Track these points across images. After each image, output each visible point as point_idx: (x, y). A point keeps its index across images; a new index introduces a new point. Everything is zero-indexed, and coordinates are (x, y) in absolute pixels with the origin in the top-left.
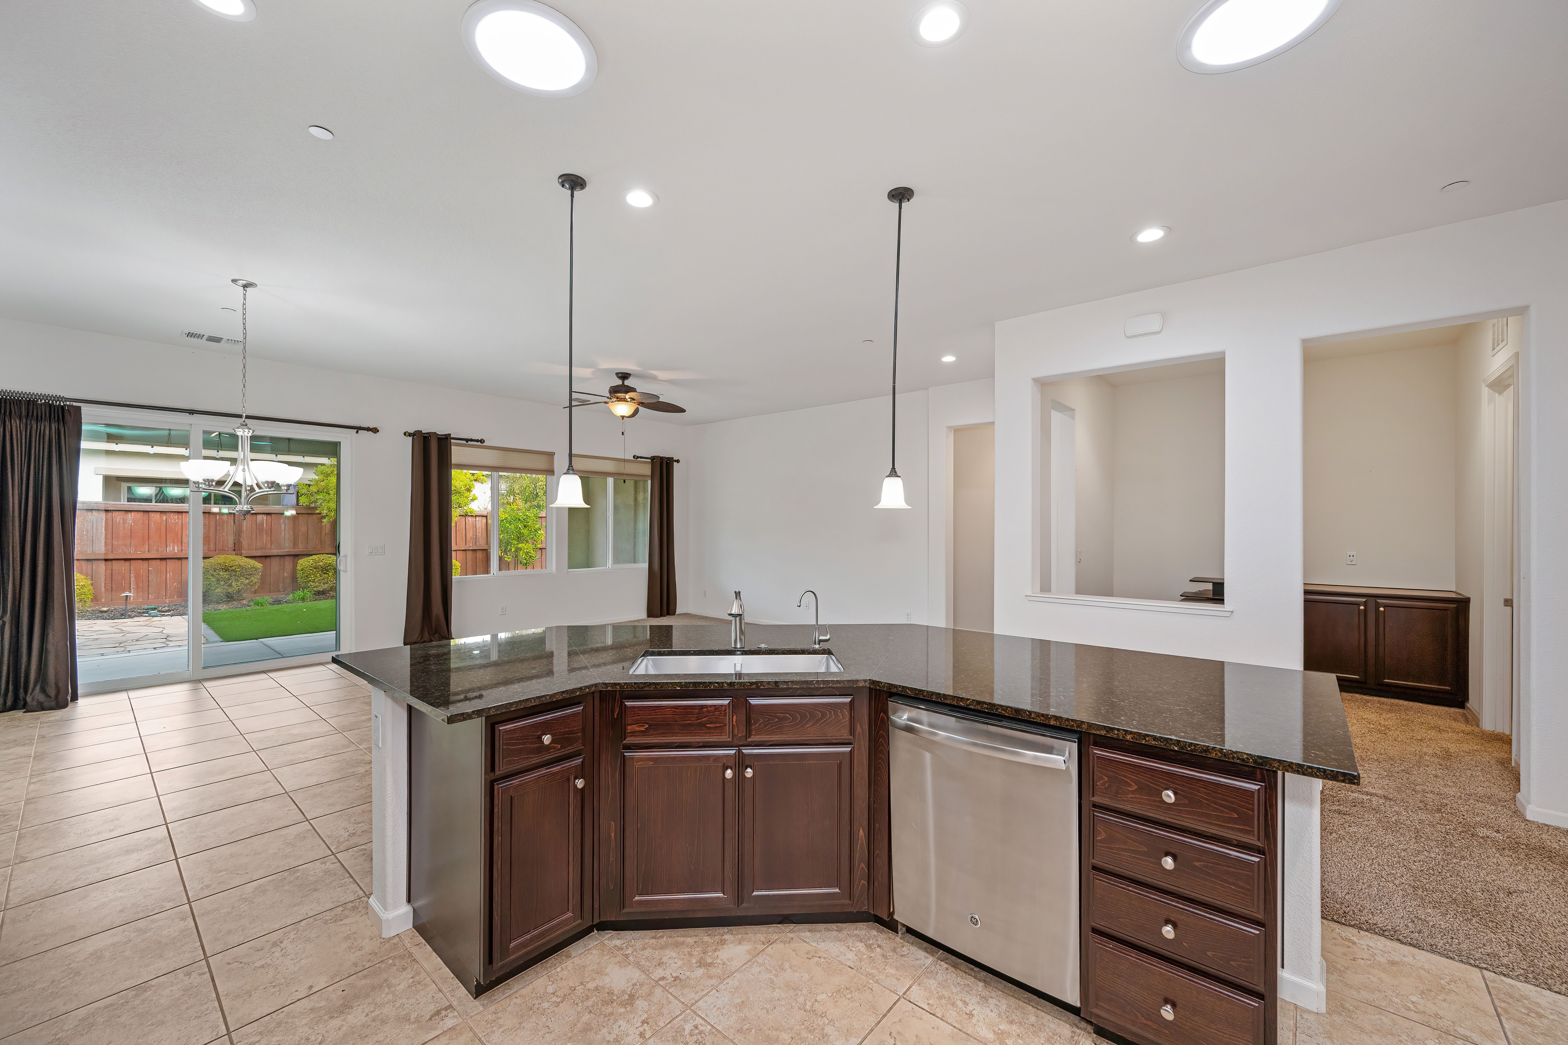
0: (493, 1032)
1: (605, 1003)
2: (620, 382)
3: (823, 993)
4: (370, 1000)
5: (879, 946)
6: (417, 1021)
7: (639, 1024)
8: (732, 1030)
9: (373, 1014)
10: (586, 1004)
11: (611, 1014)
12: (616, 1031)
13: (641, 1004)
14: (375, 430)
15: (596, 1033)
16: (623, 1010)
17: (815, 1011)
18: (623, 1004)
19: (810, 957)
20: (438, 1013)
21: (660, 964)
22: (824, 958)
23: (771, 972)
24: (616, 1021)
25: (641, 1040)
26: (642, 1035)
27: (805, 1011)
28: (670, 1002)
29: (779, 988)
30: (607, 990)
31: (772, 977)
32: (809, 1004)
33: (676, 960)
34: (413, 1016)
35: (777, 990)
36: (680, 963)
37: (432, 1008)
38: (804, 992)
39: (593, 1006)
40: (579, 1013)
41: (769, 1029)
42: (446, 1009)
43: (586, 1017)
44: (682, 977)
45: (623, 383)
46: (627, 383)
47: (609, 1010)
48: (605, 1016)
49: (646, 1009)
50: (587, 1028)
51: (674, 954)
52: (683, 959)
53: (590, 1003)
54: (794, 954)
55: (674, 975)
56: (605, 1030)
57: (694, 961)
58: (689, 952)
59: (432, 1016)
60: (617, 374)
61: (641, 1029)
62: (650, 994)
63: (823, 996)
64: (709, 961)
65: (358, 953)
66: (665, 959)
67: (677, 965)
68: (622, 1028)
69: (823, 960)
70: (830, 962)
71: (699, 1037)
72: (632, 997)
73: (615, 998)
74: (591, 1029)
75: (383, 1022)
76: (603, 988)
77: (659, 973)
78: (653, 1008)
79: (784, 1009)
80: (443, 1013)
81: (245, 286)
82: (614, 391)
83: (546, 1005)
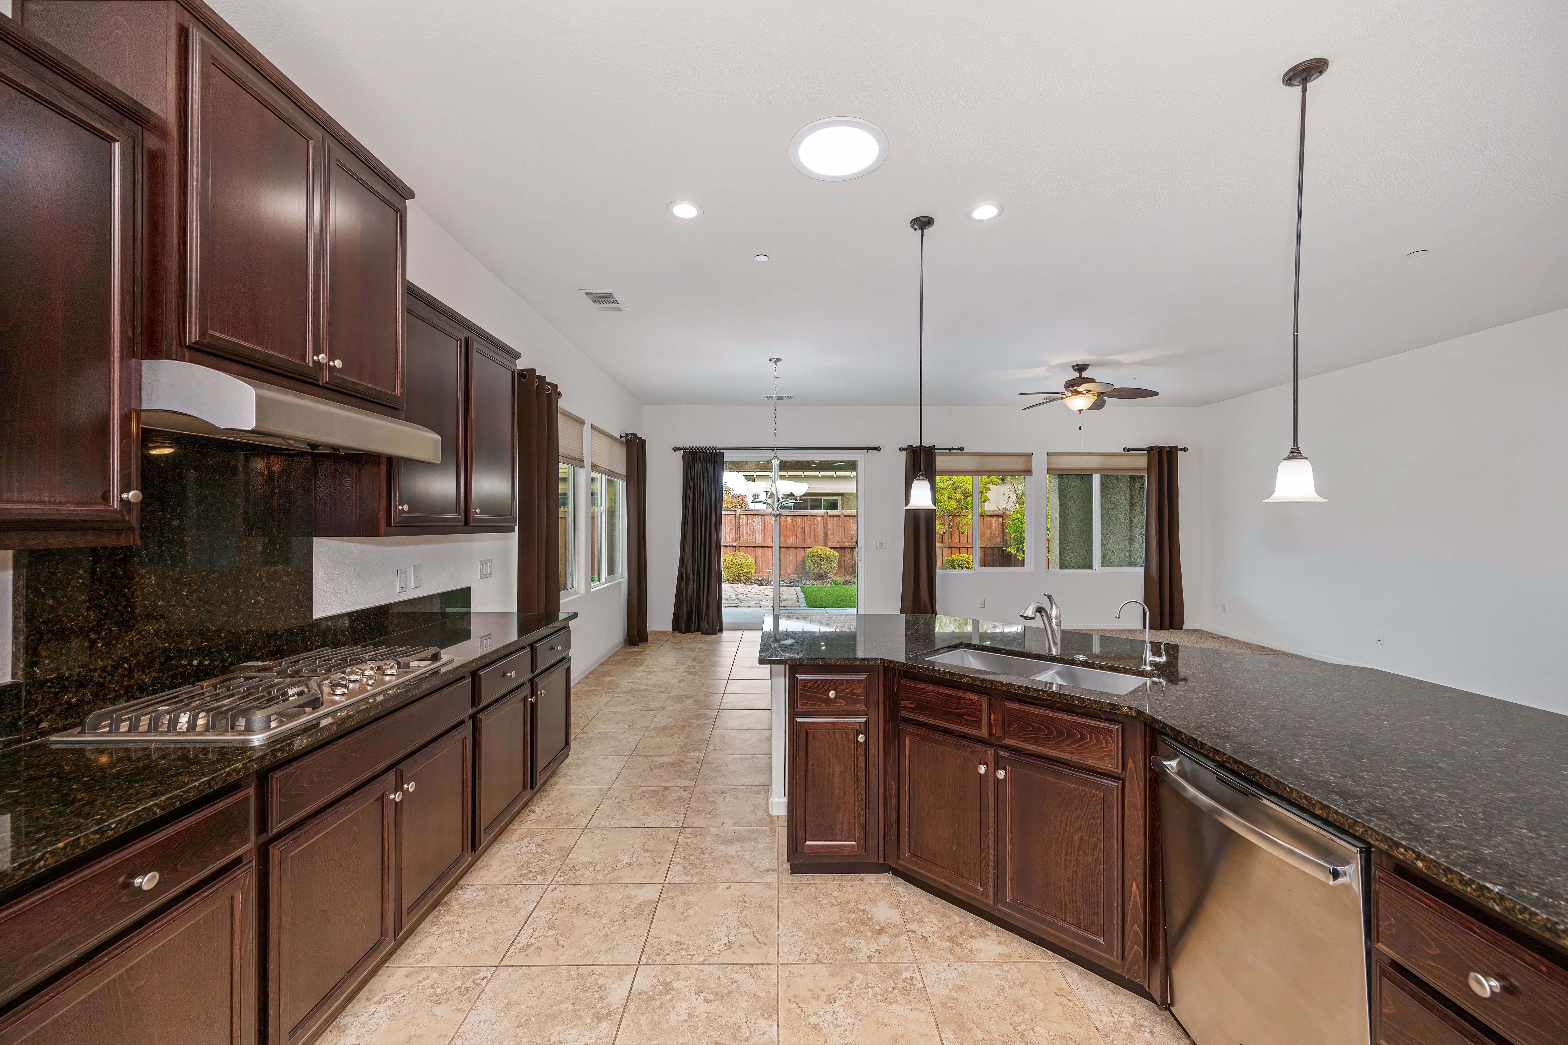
0: (787, 898)
1: (862, 923)
2: (1077, 375)
3: (1045, 1028)
4: (742, 845)
5: (1151, 1033)
6: (756, 869)
7: (873, 950)
8: (937, 999)
9: (739, 853)
10: (849, 916)
11: (861, 932)
12: (855, 944)
13: (885, 938)
14: (878, 449)
15: (842, 937)
16: (870, 934)
17: (1024, 1035)
18: (873, 931)
19: (1058, 993)
20: (768, 870)
21: (920, 921)
22: (1074, 1004)
23: (1008, 981)
24: (860, 938)
25: (867, 961)
26: (870, 958)
27: (1014, 1029)
28: (906, 950)
29: (1006, 998)
30: (869, 915)
31: (1007, 987)
32: (1023, 1027)
33: (933, 926)
34: (755, 865)
35: (1002, 998)
36: (935, 929)
37: (767, 866)
38: (1027, 1016)
39: (853, 920)
40: (841, 918)
41: (969, 1020)
42: (773, 871)
43: (843, 924)
44: (929, 940)
45: (1080, 375)
46: (1084, 374)
47: (862, 929)
48: (856, 931)
49: (886, 944)
50: (840, 931)
51: (935, 920)
52: (940, 928)
53: (853, 917)
54: (1044, 982)
55: (924, 934)
56: (849, 939)
57: (948, 934)
58: (948, 926)
59: (764, 870)
60: (1073, 367)
61: (872, 954)
62: (897, 936)
63: (1045, 1032)
64: (960, 941)
65: (754, 816)
66: (926, 920)
67: (931, 929)
68: (860, 945)
69: (1071, 1004)
70: (1078, 1010)
71: (908, 986)
72: (882, 930)
73: (871, 923)
74: (841, 933)
75: (741, 860)
76: (868, 913)
77: (914, 926)
78: (891, 947)
79: (995, 1014)
80: (770, 872)
81: (776, 362)
82: (1071, 385)
83: (825, 901)
